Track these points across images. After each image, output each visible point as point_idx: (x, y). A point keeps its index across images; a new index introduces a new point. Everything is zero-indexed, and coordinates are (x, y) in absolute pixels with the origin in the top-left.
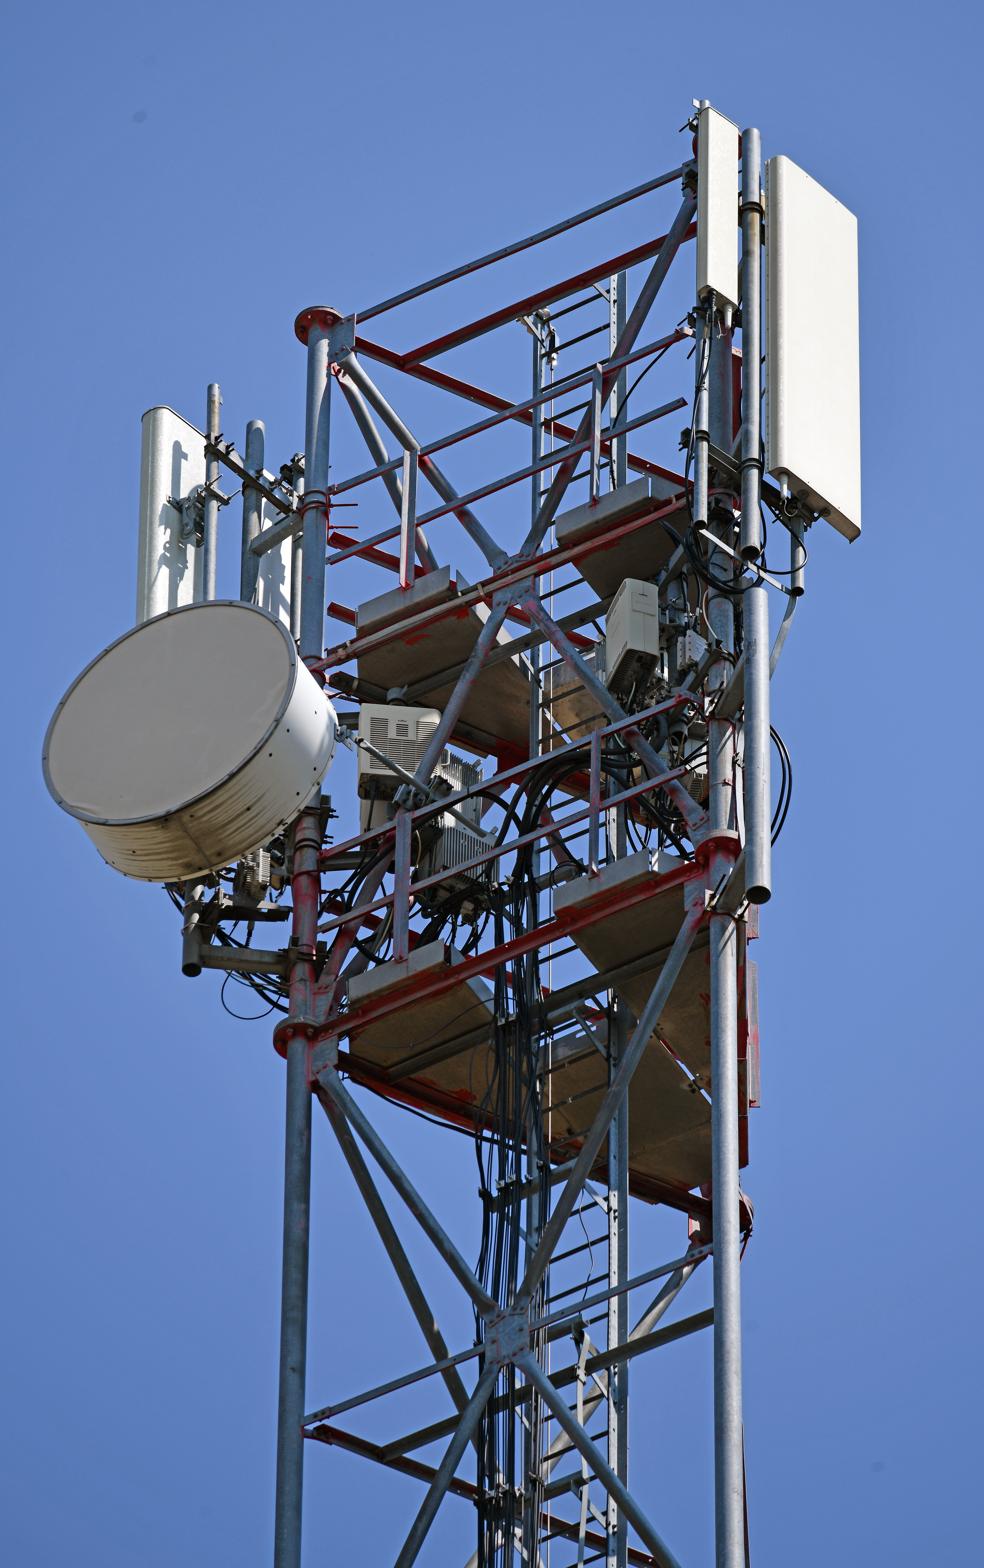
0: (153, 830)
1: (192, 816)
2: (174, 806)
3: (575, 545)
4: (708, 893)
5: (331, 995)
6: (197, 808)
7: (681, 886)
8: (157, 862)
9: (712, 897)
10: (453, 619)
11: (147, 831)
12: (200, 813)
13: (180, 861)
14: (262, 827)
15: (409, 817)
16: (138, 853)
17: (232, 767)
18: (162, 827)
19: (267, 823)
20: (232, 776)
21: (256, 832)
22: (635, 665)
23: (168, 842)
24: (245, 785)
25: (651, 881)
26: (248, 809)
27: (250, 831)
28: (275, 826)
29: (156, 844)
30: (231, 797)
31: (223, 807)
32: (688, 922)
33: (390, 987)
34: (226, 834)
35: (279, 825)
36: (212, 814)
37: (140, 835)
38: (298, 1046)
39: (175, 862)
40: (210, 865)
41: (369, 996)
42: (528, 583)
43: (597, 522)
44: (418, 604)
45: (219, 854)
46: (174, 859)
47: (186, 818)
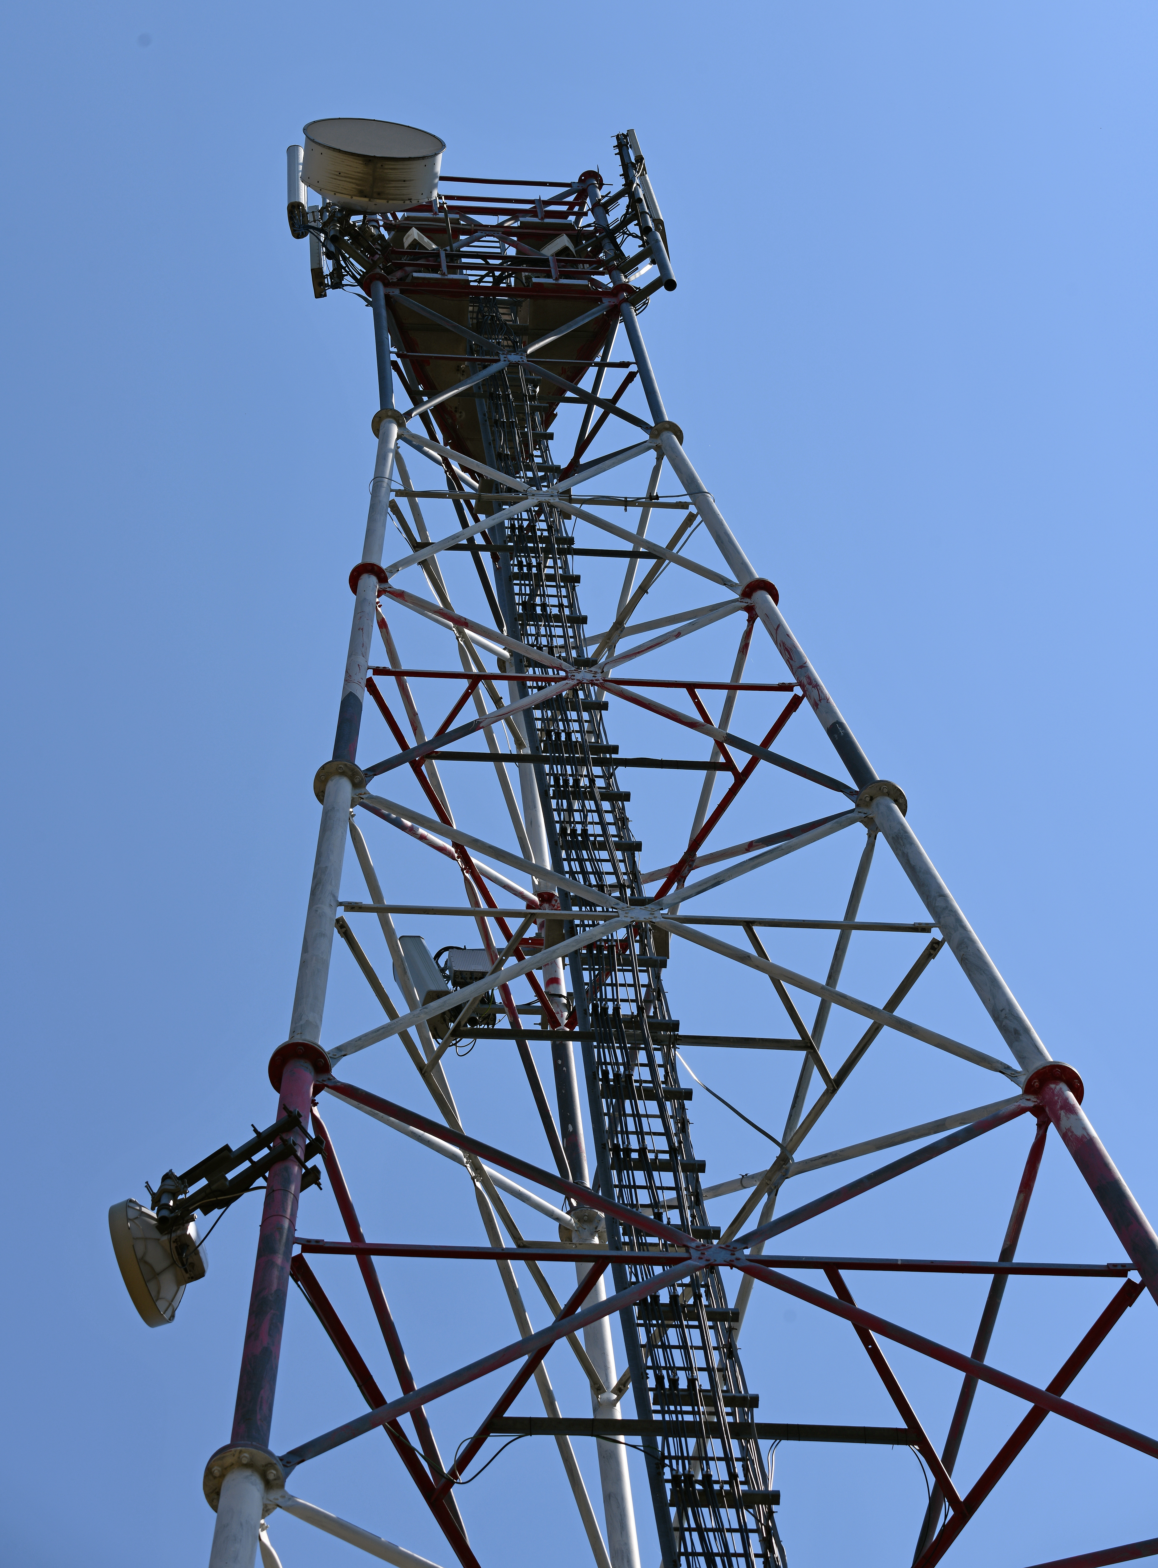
0: (360, 163)
1: (382, 166)
2: (378, 154)
4: (624, 295)
6: (386, 163)
8: (348, 183)
11: (357, 163)
12: (386, 167)
13: (360, 188)
14: (403, 195)
16: (342, 174)
17: (410, 156)
18: (365, 164)
19: (406, 195)
20: (410, 159)
21: (400, 195)
23: (362, 173)
24: (410, 169)
26: (404, 181)
28: (407, 199)
29: (355, 172)
30: (402, 169)
31: (397, 171)
32: (605, 305)
34: (389, 185)
35: (409, 200)
36: (390, 171)
38: (379, 283)
39: (357, 187)
45: (379, 194)
46: (357, 185)
47: (379, 165)
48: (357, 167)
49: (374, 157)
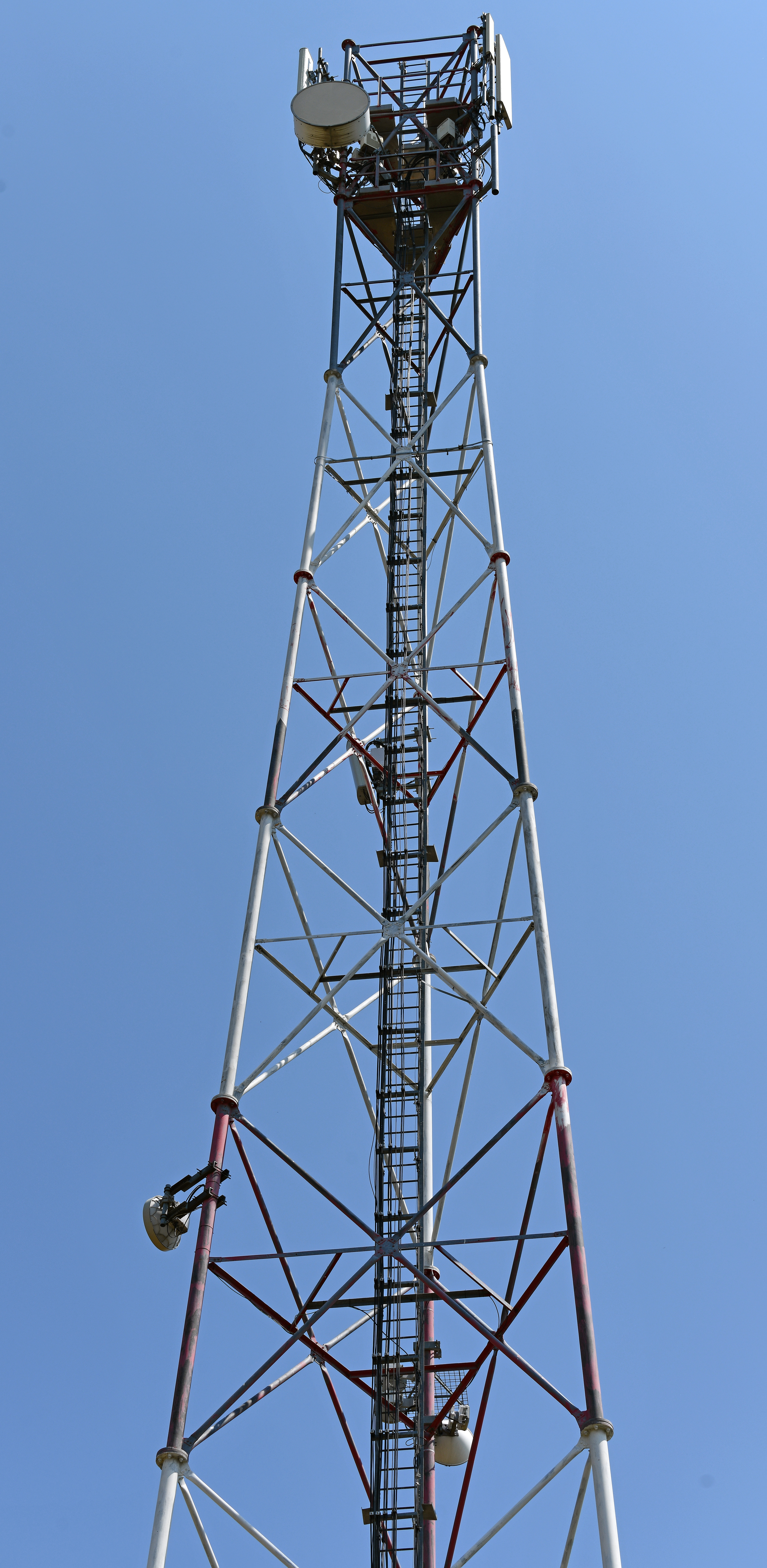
0: (322, 130)
2: (331, 125)
3: (430, 108)
4: (474, 192)
5: (351, 192)
6: (337, 128)
7: (463, 190)
9: (475, 193)
10: (388, 118)
11: (320, 130)
12: (337, 130)
14: (349, 140)
15: (379, 156)
16: (313, 136)
17: (350, 120)
18: (325, 130)
20: (349, 122)
22: (448, 139)
23: (324, 135)
24: (350, 127)
25: (454, 186)
26: (348, 134)
27: (346, 140)
30: (346, 128)
31: (343, 130)
32: (465, 199)
33: (372, 193)
34: (340, 138)
37: (317, 131)
38: (342, 201)
40: (331, 146)
41: (366, 193)
42: (414, 114)
43: (438, 104)
44: (381, 111)
45: (335, 144)
46: (323, 141)
47: (333, 130)
48: (321, 133)
49: (329, 126)
